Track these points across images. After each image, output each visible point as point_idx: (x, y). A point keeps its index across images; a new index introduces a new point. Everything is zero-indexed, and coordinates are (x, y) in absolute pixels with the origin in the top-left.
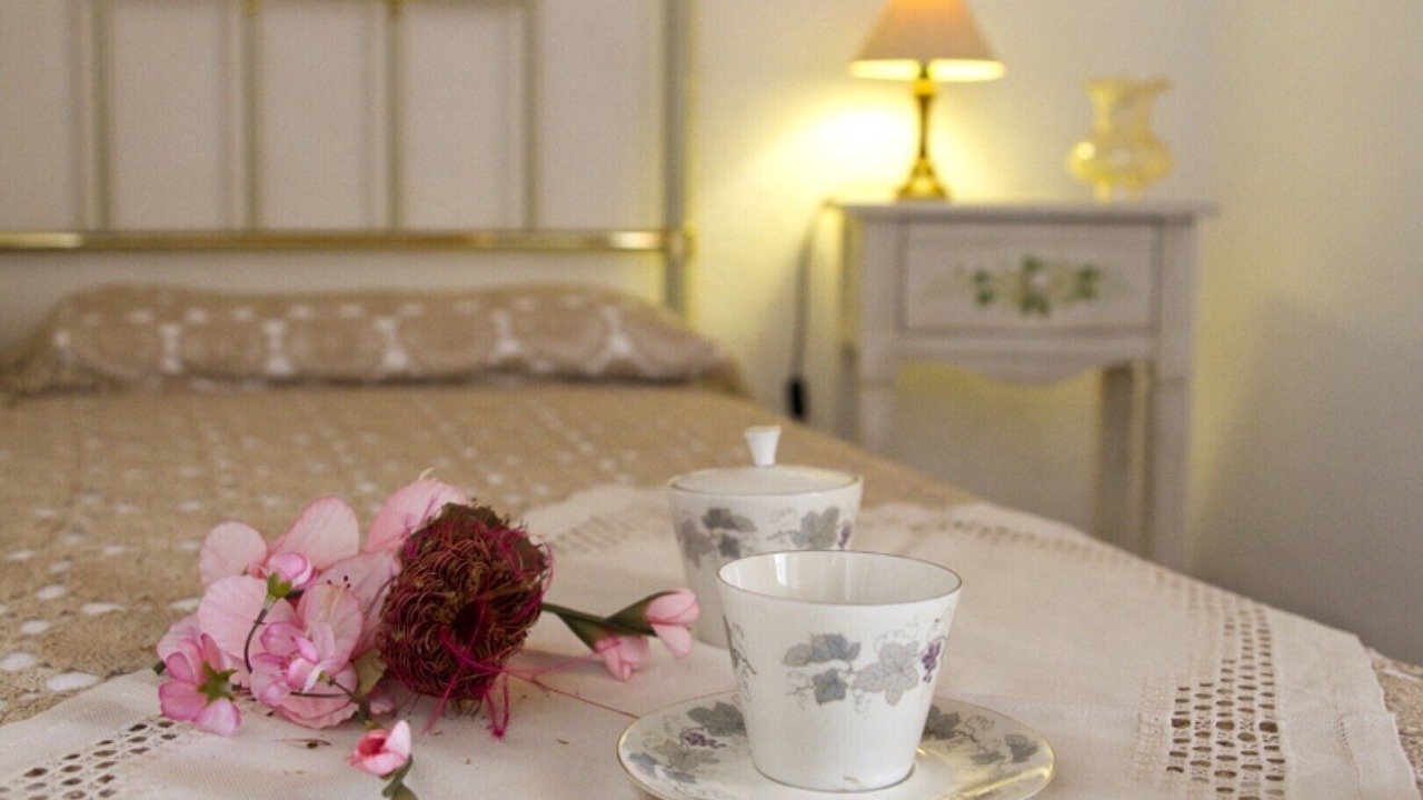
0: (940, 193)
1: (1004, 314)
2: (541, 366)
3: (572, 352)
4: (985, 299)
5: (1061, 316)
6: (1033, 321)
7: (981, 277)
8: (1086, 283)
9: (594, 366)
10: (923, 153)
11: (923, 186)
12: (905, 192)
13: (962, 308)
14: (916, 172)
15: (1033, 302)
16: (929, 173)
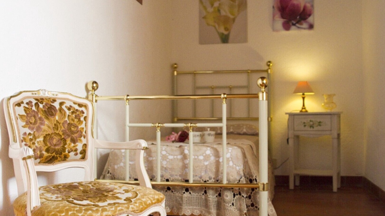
0: (307, 111)
1: (307, 128)
2: (235, 133)
3: (239, 131)
4: (305, 126)
5: (315, 128)
6: (312, 129)
7: (304, 123)
8: (320, 123)
9: (242, 133)
10: (304, 105)
11: (304, 110)
12: (301, 111)
13: (302, 127)
14: (303, 108)
15: (311, 126)
16: (305, 108)
